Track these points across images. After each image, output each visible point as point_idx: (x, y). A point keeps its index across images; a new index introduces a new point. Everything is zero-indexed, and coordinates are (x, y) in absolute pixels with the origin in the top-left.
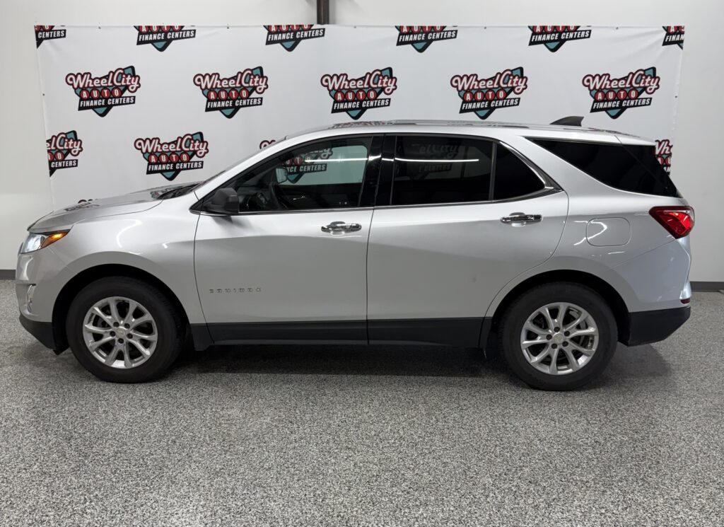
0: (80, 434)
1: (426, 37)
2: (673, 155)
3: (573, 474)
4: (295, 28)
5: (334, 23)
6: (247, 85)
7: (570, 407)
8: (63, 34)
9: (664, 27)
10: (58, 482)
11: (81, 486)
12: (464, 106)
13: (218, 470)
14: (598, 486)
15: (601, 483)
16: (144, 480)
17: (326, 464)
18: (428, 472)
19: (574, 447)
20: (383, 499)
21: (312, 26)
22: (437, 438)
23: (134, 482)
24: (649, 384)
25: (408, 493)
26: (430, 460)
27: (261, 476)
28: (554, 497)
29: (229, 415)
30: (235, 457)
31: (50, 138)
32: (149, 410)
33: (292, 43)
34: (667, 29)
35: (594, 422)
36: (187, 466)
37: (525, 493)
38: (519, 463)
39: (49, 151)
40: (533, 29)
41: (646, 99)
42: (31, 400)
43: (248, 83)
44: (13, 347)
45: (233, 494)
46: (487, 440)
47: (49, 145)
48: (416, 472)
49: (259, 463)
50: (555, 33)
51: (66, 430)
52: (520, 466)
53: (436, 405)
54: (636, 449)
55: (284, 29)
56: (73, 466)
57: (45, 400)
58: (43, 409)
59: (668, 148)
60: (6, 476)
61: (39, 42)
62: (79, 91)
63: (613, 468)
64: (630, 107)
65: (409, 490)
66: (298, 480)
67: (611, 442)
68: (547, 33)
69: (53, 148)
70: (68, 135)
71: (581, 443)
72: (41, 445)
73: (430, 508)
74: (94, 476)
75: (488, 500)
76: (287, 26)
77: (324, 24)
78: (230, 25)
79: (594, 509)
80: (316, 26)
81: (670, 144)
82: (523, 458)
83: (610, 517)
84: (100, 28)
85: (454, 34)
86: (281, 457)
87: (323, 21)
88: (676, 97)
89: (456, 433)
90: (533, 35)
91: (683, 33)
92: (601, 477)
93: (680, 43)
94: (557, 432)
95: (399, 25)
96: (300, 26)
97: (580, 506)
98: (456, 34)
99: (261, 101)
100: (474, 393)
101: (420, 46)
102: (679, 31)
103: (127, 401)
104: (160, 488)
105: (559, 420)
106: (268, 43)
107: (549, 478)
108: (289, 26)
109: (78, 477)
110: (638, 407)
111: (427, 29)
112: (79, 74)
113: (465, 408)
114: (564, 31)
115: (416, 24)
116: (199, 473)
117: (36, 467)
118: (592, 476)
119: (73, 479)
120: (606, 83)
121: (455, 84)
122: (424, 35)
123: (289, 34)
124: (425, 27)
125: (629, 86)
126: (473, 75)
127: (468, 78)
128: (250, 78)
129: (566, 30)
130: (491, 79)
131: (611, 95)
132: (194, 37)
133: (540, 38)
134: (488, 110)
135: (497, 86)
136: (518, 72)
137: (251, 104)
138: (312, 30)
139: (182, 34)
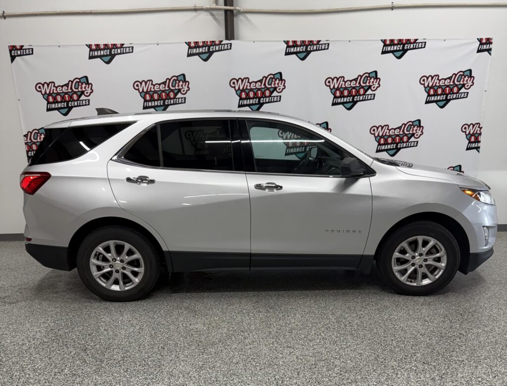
0: (91, 346)
1: (306, 48)
2: (482, 134)
3: (451, 356)
4: (209, 43)
5: (238, 39)
6: (174, 88)
7: (435, 312)
8: (31, 52)
9: (478, 39)
10: (86, 380)
11: (104, 382)
12: (335, 100)
13: (201, 365)
14: (471, 363)
15: (472, 361)
16: (150, 375)
17: (277, 358)
18: (350, 360)
19: (446, 339)
20: (325, 379)
21: (221, 41)
22: (349, 337)
23: (143, 377)
24: (484, 294)
25: (341, 374)
26: (349, 352)
27: (233, 368)
28: (443, 372)
29: (196, 328)
30: (210, 356)
31: (26, 133)
32: (138, 327)
33: (207, 55)
34: (480, 40)
35: (455, 321)
36: (178, 364)
37: (423, 370)
38: (412, 351)
39: (26, 143)
40: (384, 41)
41: (465, 93)
42: (47, 325)
43: (175, 86)
44: (21, 289)
45: (217, 381)
46: (385, 337)
47: (26, 139)
48: (342, 361)
49: (229, 359)
50: (400, 45)
51: (80, 344)
52: (414, 353)
53: (341, 315)
54: (489, 337)
55: (201, 44)
56: (94, 368)
57: (57, 324)
58: (59, 330)
59: (479, 129)
60: (46, 378)
61: (13, 58)
62: (46, 96)
63: (478, 351)
64: (453, 99)
65: (341, 373)
66: (260, 370)
67: (471, 333)
68: (394, 45)
69: (29, 141)
70: (40, 131)
71: (451, 335)
72: (65, 356)
73: (360, 384)
74: (112, 375)
75: (398, 376)
76: (203, 42)
77: (230, 40)
78: (159, 42)
79: (473, 379)
80: (225, 42)
81: (481, 126)
82: (413, 347)
83: (486, 383)
84: (59, 46)
85: (327, 46)
86: (243, 355)
87: (229, 38)
88: (486, 91)
89: (362, 333)
90: (385, 47)
91: (491, 43)
92: (471, 357)
93: (489, 50)
94: (432, 329)
95: (286, 40)
96: (213, 42)
97: (463, 377)
98: (328, 46)
99: (185, 100)
100: (365, 306)
101: (302, 55)
102: (489, 41)
103: (120, 322)
104: (163, 380)
105: (430, 321)
106: (189, 55)
107: (436, 360)
109: (101, 376)
110: (481, 310)
111: (307, 43)
112: (45, 83)
113: (362, 316)
114: (406, 43)
115: (299, 39)
116: (188, 369)
117: (66, 371)
118: (465, 357)
119: (97, 377)
120: (436, 82)
121: (328, 84)
122: (305, 47)
123: (204, 48)
124: (305, 41)
125: (452, 84)
126: (341, 77)
127: (338, 79)
128: (176, 83)
129: (408, 42)
130: (354, 80)
131: (440, 91)
132: (132, 52)
133: (389, 48)
134: (352, 103)
135: (359, 85)
136: (374, 74)
137: (177, 102)
138: (222, 45)
139: (123, 50)
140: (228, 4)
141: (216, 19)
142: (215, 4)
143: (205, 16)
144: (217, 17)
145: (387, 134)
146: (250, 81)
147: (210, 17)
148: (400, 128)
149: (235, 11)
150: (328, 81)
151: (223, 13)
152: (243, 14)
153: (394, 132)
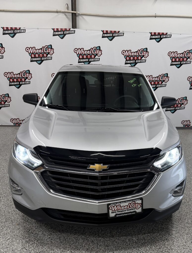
4: (64, 30)
5: (78, 28)
6: (46, 52)
21: (70, 29)
33: (63, 36)
40: (151, 33)
50: (159, 35)
64: (184, 64)
68: (156, 35)
76: (60, 29)
77: (75, 29)
78: (39, 28)
80: (72, 29)
87: (74, 27)
90: (151, 36)
96: (66, 29)
98: (123, 34)
99: (51, 58)
106: (54, 35)
108: (61, 29)
114: (162, 35)
115: (109, 30)
120: (176, 55)
121: (123, 53)
122: (112, 34)
123: (61, 32)
124: (112, 31)
125: (184, 56)
126: (130, 50)
127: (128, 51)
128: (47, 49)
129: (163, 34)
130: (136, 52)
131: (177, 60)
132: (25, 32)
133: (153, 37)
134: (135, 64)
135: (138, 55)
136: (145, 50)
137: (48, 59)
138: (70, 31)
139: (20, 31)
140: (73, 10)
141: (67, 17)
142: (67, 10)
143: (62, 16)
144: (68, 16)
145: (152, 80)
146: (84, 50)
147: (65, 16)
148: (158, 77)
149: (77, 14)
150: (123, 52)
151: (71, 14)
152: (81, 16)
153: (155, 79)
